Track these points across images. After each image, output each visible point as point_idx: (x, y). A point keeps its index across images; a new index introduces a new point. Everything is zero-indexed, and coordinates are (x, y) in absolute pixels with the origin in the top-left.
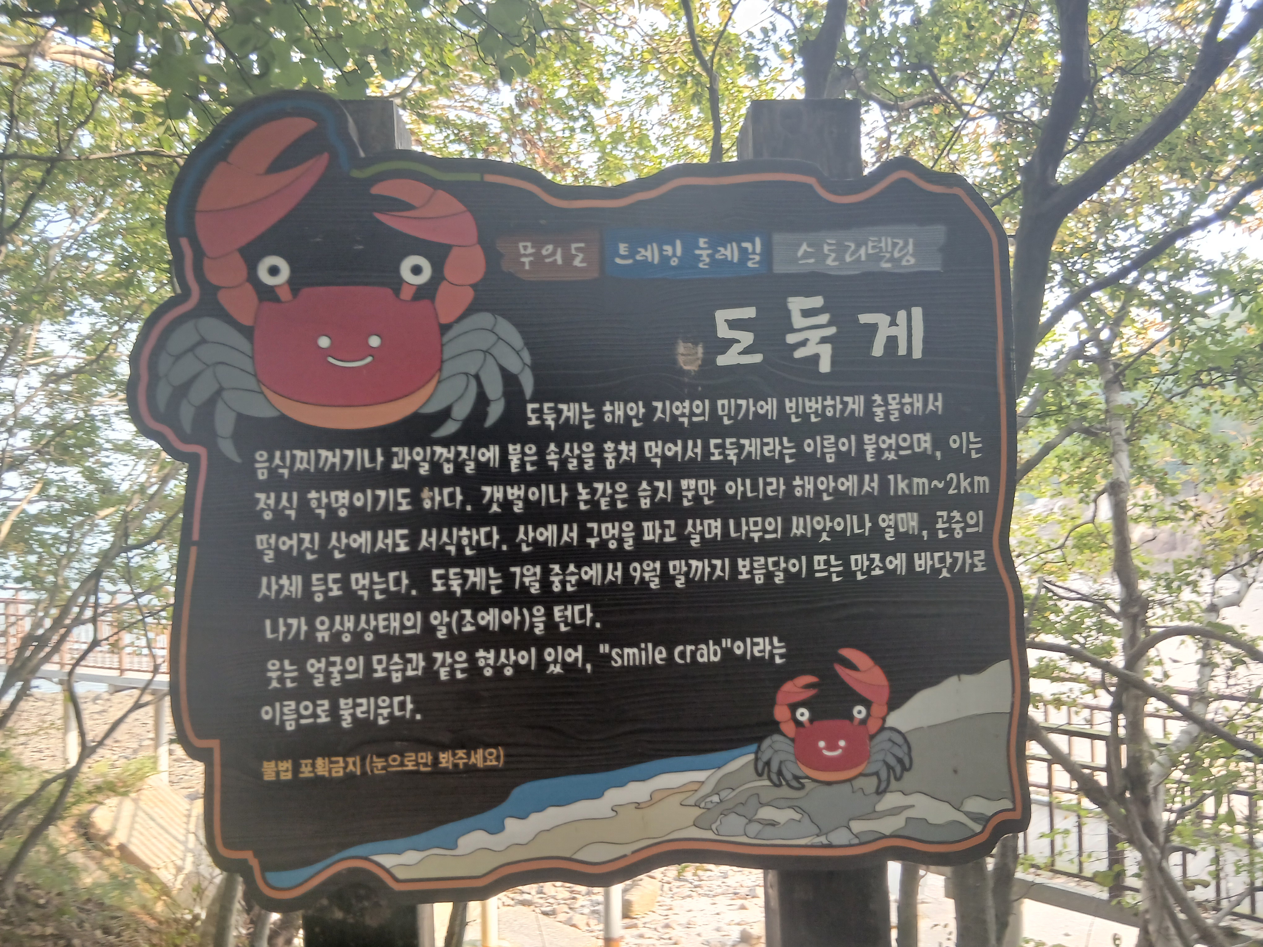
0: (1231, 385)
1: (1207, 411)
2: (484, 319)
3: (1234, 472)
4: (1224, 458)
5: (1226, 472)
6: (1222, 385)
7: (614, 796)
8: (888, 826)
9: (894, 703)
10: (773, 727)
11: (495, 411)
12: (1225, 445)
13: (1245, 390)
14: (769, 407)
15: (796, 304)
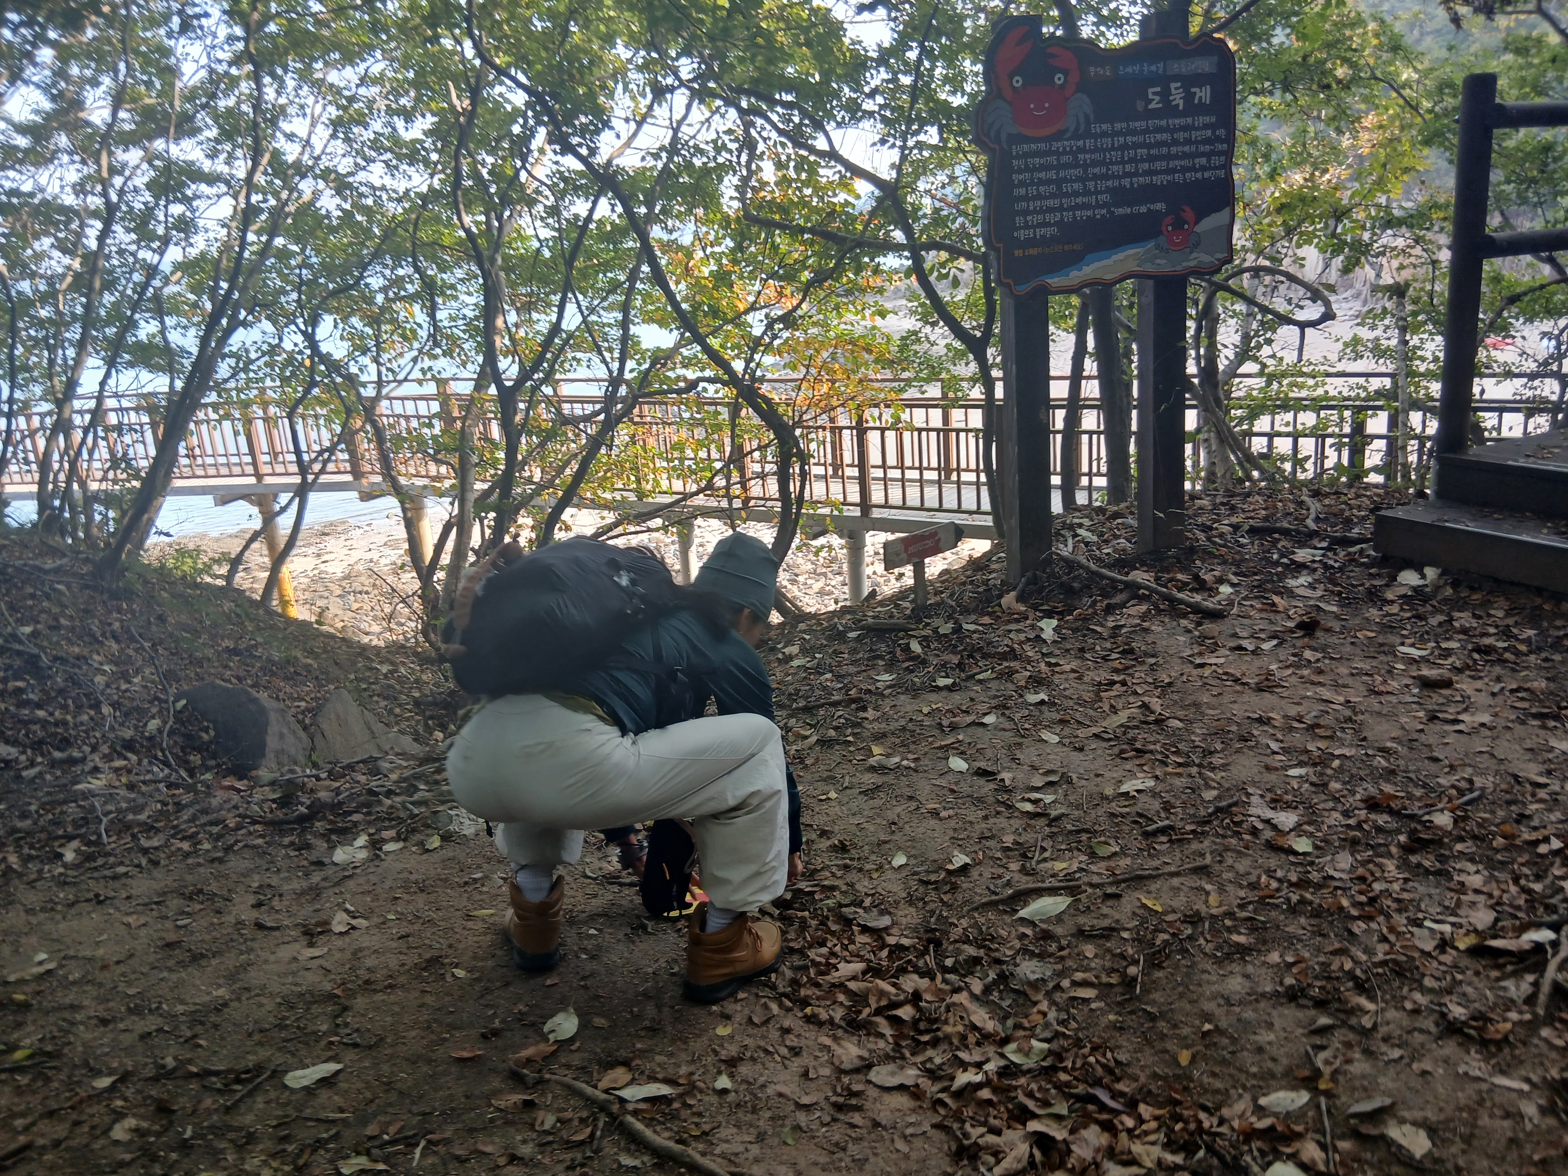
0: (1278, 93)
1: (1258, 116)
2: (1079, 95)
3: (1274, 170)
4: (1266, 157)
5: (1267, 168)
6: (1271, 93)
7: (1115, 257)
8: (1192, 264)
9: (1197, 222)
10: (1160, 233)
11: (1082, 128)
12: (1269, 146)
13: (1289, 97)
14: (1163, 123)
15: (1173, 85)
